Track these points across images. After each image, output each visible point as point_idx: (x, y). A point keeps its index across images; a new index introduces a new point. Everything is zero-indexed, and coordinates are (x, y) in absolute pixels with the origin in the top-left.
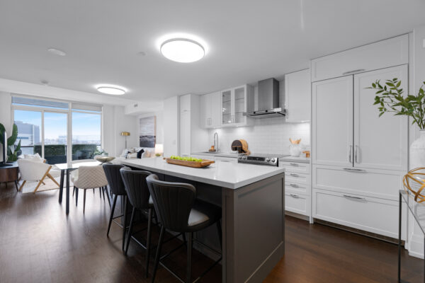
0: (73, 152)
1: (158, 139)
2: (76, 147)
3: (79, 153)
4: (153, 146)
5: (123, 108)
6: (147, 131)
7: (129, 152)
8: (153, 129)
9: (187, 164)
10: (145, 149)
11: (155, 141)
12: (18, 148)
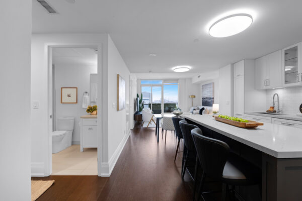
0: (165, 108)
1: (215, 100)
2: (166, 105)
3: (167, 108)
4: (211, 105)
5: (191, 79)
6: (207, 94)
7: (194, 109)
8: (212, 93)
9: (232, 123)
10: (205, 107)
11: (213, 102)
12: (143, 105)
